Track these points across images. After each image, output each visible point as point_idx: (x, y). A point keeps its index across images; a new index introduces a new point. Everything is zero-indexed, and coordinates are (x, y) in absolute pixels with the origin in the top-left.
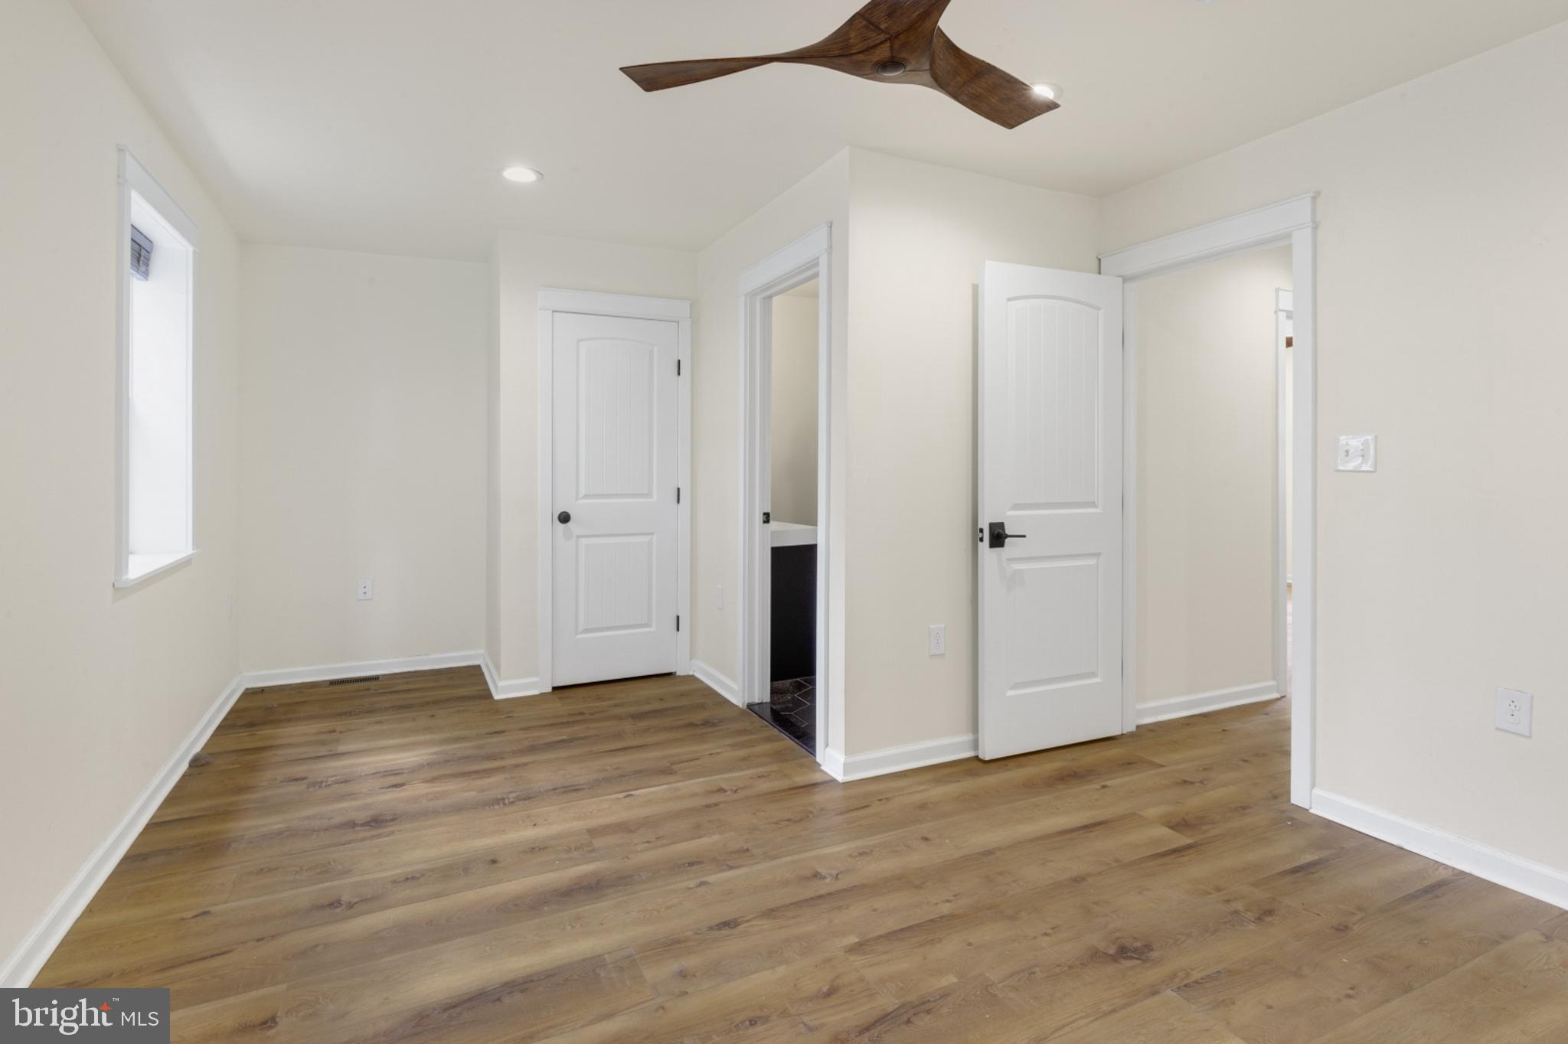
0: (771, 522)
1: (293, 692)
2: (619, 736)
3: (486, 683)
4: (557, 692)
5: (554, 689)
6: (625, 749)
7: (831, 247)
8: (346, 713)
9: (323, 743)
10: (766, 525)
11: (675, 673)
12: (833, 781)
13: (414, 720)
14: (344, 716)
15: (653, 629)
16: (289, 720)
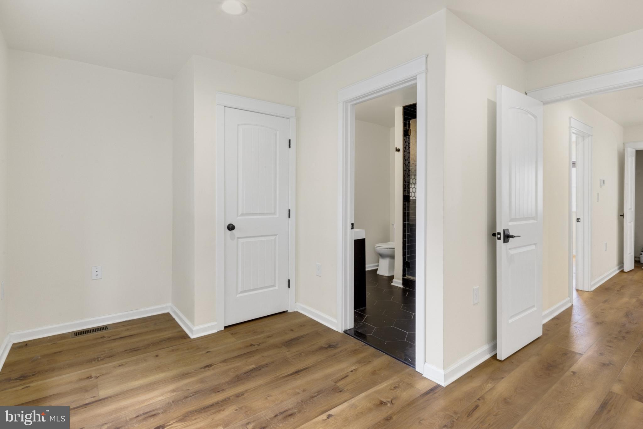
0: (354, 229)
1: (50, 344)
2: (286, 362)
3: (179, 326)
4: (227, 329)
5: (225, 327)
6: (297, 372)
7: (427, 69)
8: (94, 360)
9: (85, 390)
10: (352, 230)
11: (288, 311)
12: (438, 386)
13: (145, 360)
14: (93, 362)
15: (276, 288)
16: (53, 370)
